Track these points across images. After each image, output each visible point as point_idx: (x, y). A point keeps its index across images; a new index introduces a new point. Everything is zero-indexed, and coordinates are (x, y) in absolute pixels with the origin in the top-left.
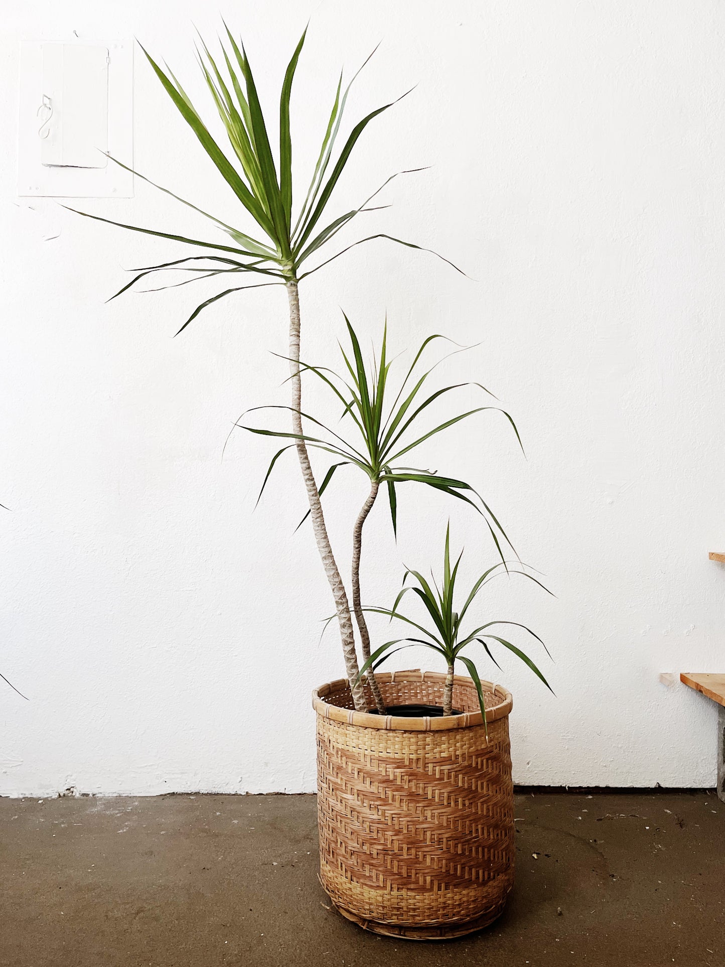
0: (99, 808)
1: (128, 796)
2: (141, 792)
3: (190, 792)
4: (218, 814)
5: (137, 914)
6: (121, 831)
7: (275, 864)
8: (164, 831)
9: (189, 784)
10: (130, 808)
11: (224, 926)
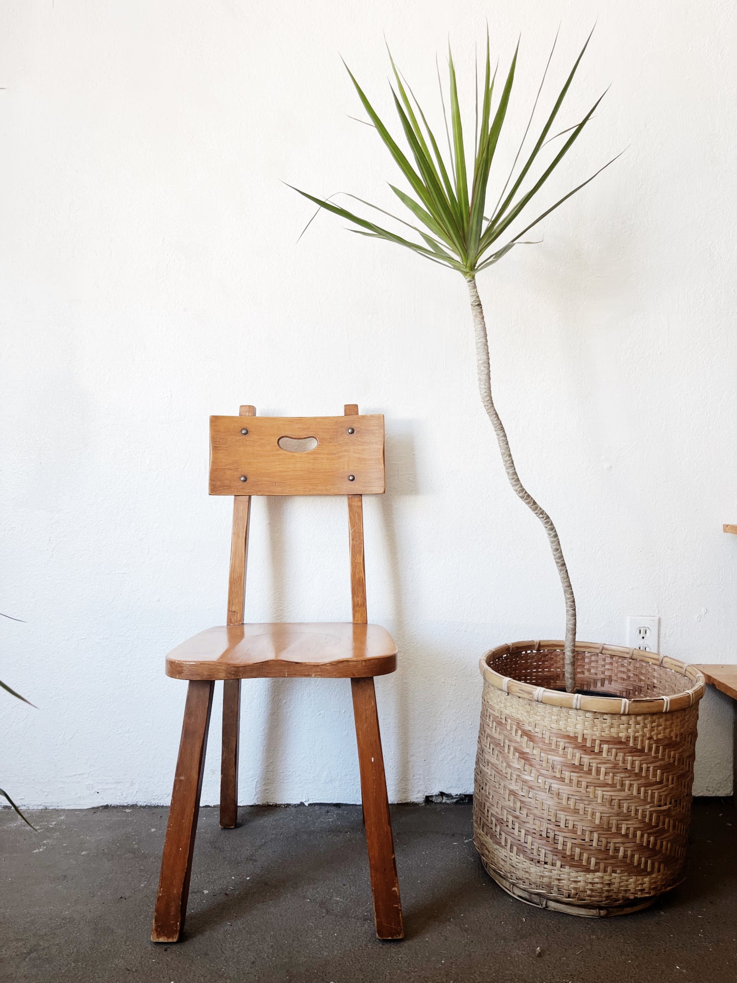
0: (19, 823)
1: (55, 809)
2: (70, 805)
3: (126, 805)
4: (153, 830)
5: (29, 953)
6: (37, 850)
7: (206, 892)
8: (86, 851)
9: (124, 796)
10: (54, 823)
11: (129, 970)
